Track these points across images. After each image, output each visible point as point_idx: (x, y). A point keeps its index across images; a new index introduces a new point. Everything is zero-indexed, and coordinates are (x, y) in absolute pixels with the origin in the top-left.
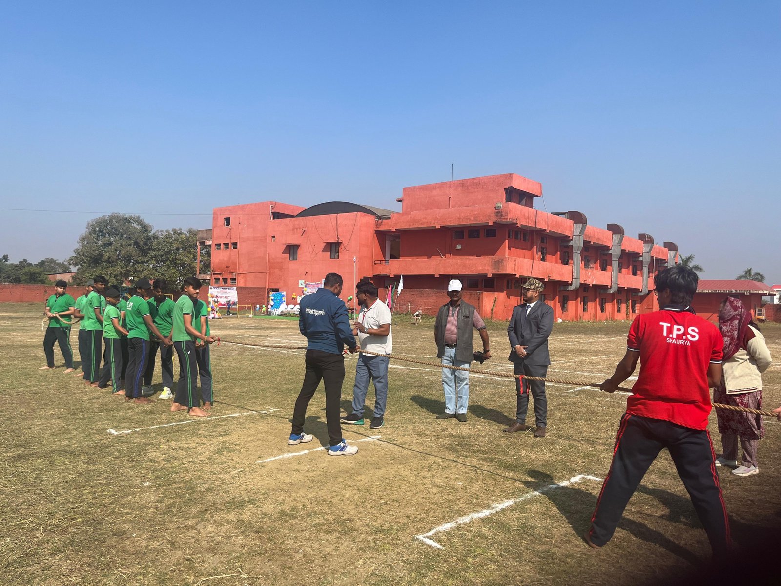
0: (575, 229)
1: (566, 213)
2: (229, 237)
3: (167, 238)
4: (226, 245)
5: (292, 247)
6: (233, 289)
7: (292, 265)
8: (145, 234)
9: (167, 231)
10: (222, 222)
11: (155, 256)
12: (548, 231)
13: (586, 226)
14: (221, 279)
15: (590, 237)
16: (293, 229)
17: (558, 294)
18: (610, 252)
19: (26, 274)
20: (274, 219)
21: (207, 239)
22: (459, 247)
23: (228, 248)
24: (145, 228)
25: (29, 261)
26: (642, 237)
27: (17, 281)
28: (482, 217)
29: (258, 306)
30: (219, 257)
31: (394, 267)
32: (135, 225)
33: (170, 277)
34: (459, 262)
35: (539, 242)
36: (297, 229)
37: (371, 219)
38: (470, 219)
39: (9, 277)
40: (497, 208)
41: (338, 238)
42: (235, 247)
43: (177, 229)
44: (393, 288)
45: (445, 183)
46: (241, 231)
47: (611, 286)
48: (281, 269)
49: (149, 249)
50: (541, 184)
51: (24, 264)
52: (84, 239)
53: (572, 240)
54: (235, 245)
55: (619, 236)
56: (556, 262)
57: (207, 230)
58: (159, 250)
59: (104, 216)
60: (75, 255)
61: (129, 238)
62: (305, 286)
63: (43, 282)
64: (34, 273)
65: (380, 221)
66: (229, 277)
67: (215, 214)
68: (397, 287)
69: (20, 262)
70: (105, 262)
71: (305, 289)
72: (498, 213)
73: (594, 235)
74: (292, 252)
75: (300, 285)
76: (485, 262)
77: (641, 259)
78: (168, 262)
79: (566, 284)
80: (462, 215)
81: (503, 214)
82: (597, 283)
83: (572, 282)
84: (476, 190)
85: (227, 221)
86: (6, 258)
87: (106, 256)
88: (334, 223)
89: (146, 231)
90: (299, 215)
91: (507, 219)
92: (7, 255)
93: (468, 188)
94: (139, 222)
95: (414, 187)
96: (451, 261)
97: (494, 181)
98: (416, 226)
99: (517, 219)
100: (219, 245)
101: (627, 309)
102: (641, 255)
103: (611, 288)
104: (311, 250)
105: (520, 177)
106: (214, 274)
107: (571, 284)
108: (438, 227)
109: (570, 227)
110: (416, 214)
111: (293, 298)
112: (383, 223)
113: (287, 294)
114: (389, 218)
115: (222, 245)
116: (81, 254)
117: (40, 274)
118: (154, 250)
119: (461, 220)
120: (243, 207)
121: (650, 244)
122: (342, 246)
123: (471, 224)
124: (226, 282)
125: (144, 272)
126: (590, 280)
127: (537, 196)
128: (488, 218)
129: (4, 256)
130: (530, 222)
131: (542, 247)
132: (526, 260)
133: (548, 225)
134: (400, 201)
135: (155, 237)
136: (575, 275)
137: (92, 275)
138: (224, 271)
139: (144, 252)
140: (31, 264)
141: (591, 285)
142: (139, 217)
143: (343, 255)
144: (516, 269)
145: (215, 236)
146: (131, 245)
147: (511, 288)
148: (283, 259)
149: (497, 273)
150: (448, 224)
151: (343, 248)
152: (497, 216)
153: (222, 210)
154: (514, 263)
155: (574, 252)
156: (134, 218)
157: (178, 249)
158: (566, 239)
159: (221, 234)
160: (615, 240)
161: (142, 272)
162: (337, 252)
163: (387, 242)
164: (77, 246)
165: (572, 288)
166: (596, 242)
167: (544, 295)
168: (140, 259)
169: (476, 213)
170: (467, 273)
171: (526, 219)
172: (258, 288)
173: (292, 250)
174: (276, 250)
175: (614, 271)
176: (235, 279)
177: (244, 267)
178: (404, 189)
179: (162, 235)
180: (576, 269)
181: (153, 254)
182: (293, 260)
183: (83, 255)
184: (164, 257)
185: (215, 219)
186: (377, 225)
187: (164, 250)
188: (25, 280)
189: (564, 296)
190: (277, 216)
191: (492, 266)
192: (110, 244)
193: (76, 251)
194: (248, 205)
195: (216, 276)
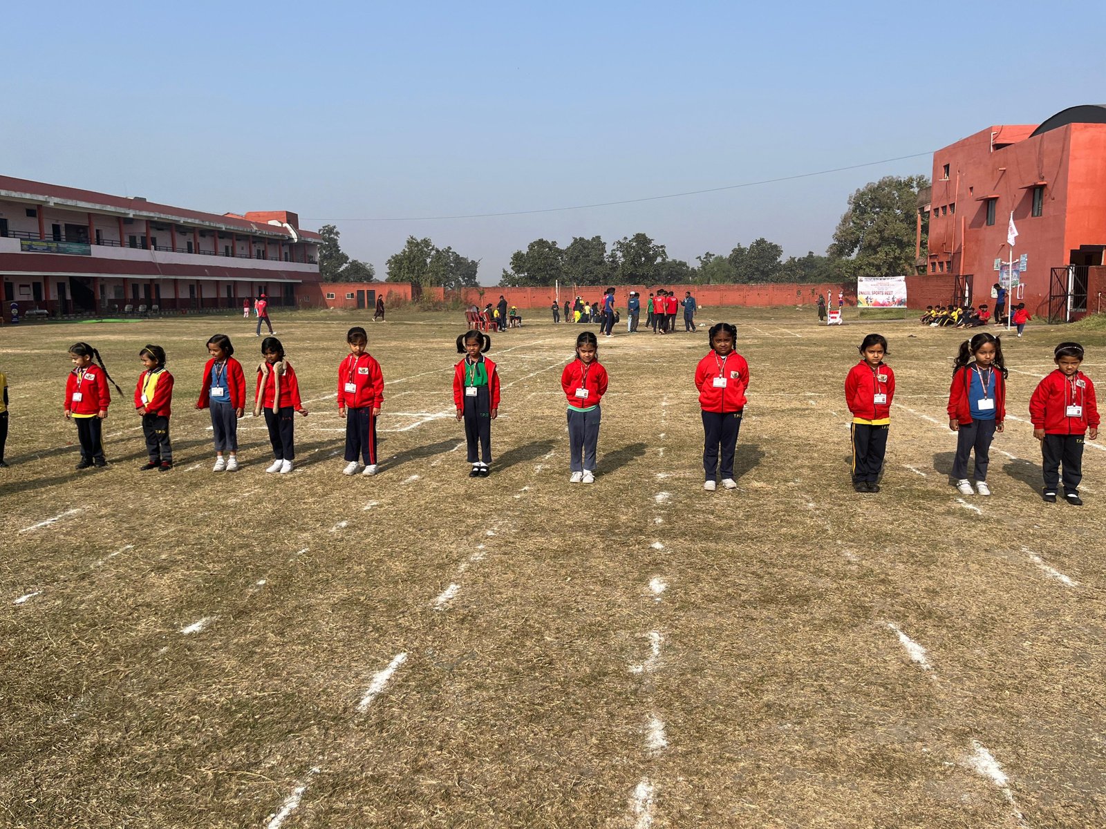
2: (946, 196)
4: (944, 208)
6: (899, 280)
7: (989, 233)
10: (941, 173)
14: (937, 264)
16: (993, 172)
21: (926, 203)
23: (946, 214)
30: (936, 230)
36: (997, 169)
41: (1041, 178)
42: (953, 210)
46: (960, 184)
48: (977, 241)
54: (953, 207)
62: (1001, 269)
74: (990, 211)
75: (995, 268)
85: (948, 169)
88: (1038, 152)
100: (937, 211)
104: (1010, 204)
106: (931, 256)
115: (940, 209)
120: (963, 144)
122: (1046, 191)
124: (942, 268)
138: (940, 251)
143: (1047, 209)
145: (934, 197)
151: (1048, 195)
153: (943, 154)
159: (940, 192)
162: (1041, 202)
173: (990, 206)
176: (950, 263)
182: (991, 224)
195: (932, 260)
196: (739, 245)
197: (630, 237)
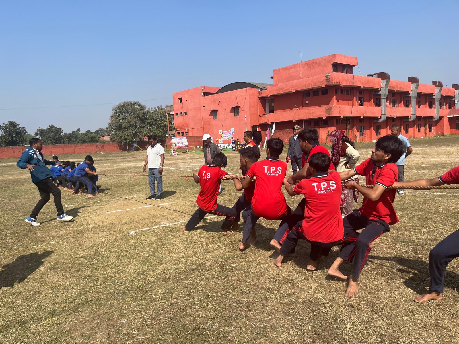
0: (382, 83)
1: (376, 74)
2: (182, 109)
3: (155, 112)
4: (181, 113)
5: (214, 112)
6: (185, 138)
7: (215, 122)
8: (143, 111)
9: (155, 108)
10: (177, 100)
11: (149, 123)
12: (362, 87)
13: (389, 81)
14: (180, 133)
15: (394, 87)
16: (214, 102)
17: (372, 125)
18: (410, 95)
19: (89, 138)
20: (204, 96)
21: (171, 111)
22: (307, 102)
23: (182, 115)
24: (142, 108)
25: (91, 131)
26: (435, 83)
27: (85, 142)
28: (318, 83)
29: (198, 146)
30: (178, 121)
31: (271, 118)
32: (137, 106)
33: (158, 134)
34: (307, 111)
35: (358, 94)
36: (215, 101)
37: (255, 91)
38: (311, 85)
39: (81, 140)
40: (327, 77)
41: (238, 104)
42: (186, 114)
43: (160, 106)
44: (269, 130)
45: (297, 64)
46: (189, 105)
47: (411, 117)
48: (209, 124)
49: (146, 119)
50: (357, 58)
51: (88, 132)
52: (112, 117)
53: (380, 91)
54: (185, 113)
55: (416, 84)
56: (371, 106)
57: (171, 106)
58: (151, 119)
59: (120, 103)
60: (108, 126)
61: (134, 114)
62: (223, 133)
63: (97, 142)
64: (93, 137)
65: (261, 91)
66: (184, 131)
67: (174, 96)
68: (272, 130)
69: (86, 132)
70: (123, 128)
71: (222, 135)
72: (327, 79)
73: (397, 85)
74: (214, 115)
75: (220, 133)
76: (322, 110)
77: (434, 97)
78: (157, 126)
79: (377, 118)
80: (307, 83)
81: (330, 80)
82: (401, 116)
83: (381, 117)
84: (315, 67)
85: (180, 100)
86: (79, 130)
87: (124, 125)
88: (235, 96)
89: (143, 109)
90: (218, 92)
91: (333, 83)
92: (80, 129)
93: (310, 66)
94: (139, 105)
95: (279, 69)
96: (302, 111)
97: (325, 60)
98: (281, 92)
99: (340, 82)
100: (177, 114)
101: (425, 130)
102: (434, 94)
103: (411, 118)
104: (224, 112)
105: (341, 55)
106: (177, 130)
107: (381, 118)
108: (294, 91)
109: (379, 82)
110: (280, 85)
111: (217, 141)
112: (263, 92)
113: (213, 139)
114: (266, 89)
115: (179, 114)
116: (111, 125)
117: (96, 137)
118: (148, 119)
119: (306, 86)
120: (188, 91)
121: (440, 87)
122: (240, 108)
123: (313, 88)
124: (183, 135)
125: (144, 132)
126: (394, 114)
127: (355, 66)
128: (321, 83)
129: (78, 129)
130: (349, 83)
131: (360, 97)
132: (347, 107)
133: (362, 83)
134: (272, 78)
135: (148, 112)
136: (383, 112)
137: (118, 136)
138: (182, 128)
139: (143, 121)
140: (91, 133)
141: (395, 118)
142: (139, 102)
143: (241, 113)
144: (341, 112)
145: (175, 109)
146: (136, 118)
147: (340, 124)
148: (209, 119)
149: (329, 116)
150: (299, 89)
151: (241, 110)
152: (327, 81)
153: (177, 94)
154: (339, 109)
155: (382, 98)
156: (136, 103)
157: (161, 117)
158: (377, 90)
159: (178, 108)
160: (413, 87)
161: (143, 132)
162: (238, 112)
163: (266, 103)
164: (109, 121)
165: (381, 120)
166: (399, 90)
167: (363, 126)
168: (142, 125)
169: (315, 81)
170: (311, 118)
171: (346, 81)
172: (199, 136)
173: (214, 113)
174: (206, 115)
175: (413, 107)
176: (187, 132)
177: (192, 125)
178: (274, 70)
179: (152, 110)
180: (383, 108)
181: (148, 121)
182: (215, 119)
183: (113, 125)
184: (154, 123)
185: (174, 99)
186: (260, 94)
187: (154, 119)
188: (89, 141)
189: (377, 126)
190: (206, 94)
191: (325, 112)
192: (126, 118)
193: (109, 124)
194: (190, 90)
195: (178, 132)
196: (39, 128)
197: (6, 123)
